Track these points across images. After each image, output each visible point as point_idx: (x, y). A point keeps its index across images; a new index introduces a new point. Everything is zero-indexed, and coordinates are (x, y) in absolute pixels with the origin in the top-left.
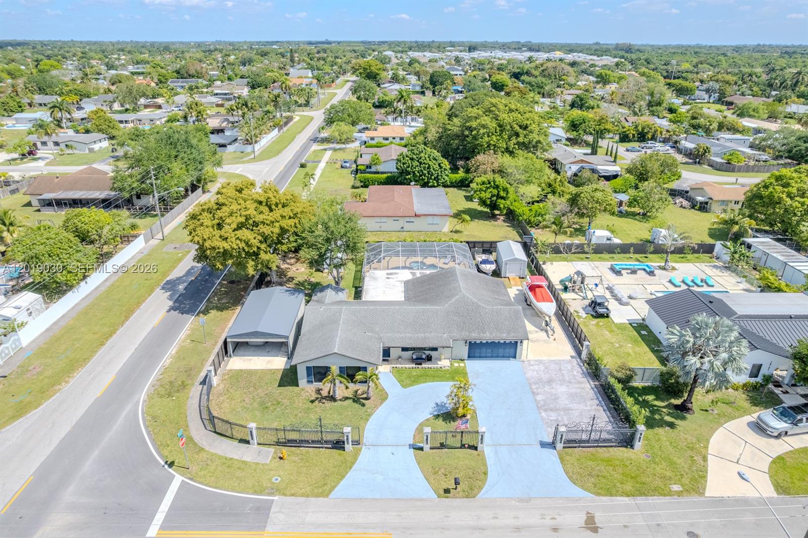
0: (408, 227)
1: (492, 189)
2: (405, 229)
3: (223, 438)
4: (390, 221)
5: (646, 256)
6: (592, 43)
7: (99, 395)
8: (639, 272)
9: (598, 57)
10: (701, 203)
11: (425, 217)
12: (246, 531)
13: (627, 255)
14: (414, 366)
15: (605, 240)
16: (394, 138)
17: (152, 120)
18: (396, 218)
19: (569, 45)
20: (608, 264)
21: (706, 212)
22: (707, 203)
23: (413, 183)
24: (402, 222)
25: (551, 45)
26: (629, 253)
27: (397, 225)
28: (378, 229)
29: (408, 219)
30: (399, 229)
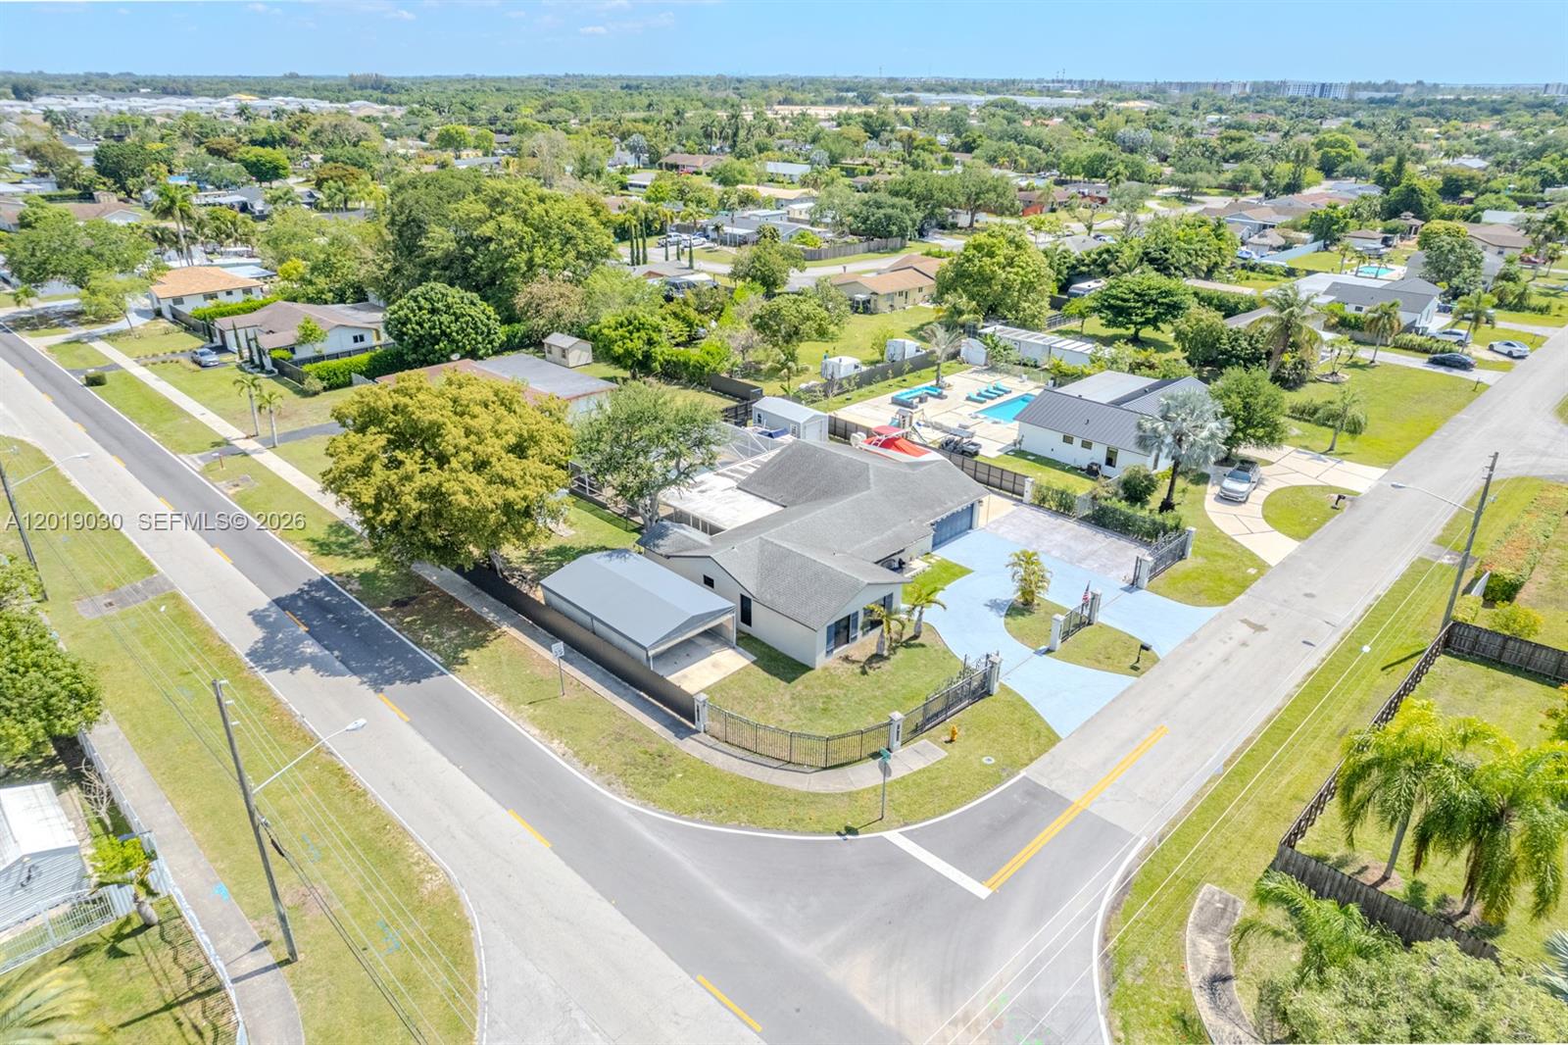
3: (847, 768)
5: (901, 378)
6: (281, 74)
7: (545, 846)
8: (926, 398)
9: (331, 102)
10: (864, 303)
12: (1056, 818)
16: (229, 293)
19: (259, 80)
20: (888, 397)
21: (872, 313)
22: (869, 301)
25: (224, 79)
26: (888, 378)
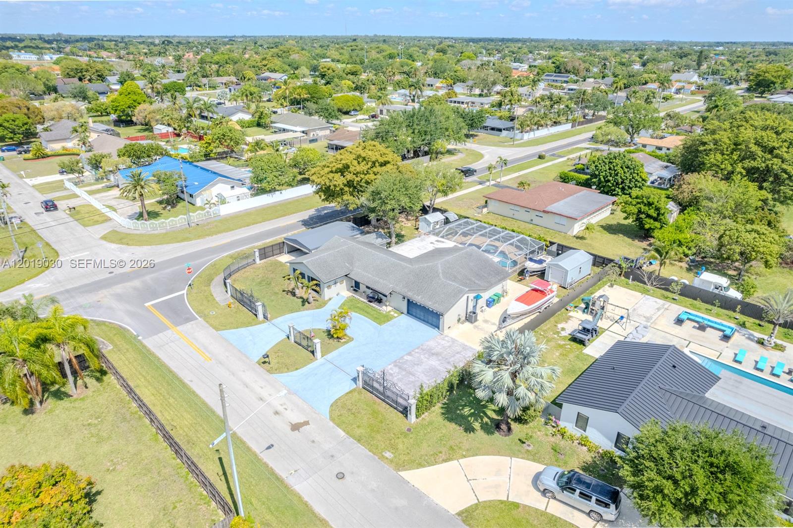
0: (537, 220)
1: (642, 206)
2: (533, 222)
4: (523, 210)
5: (762, 323)
8: (708, 329)
11: (552, 215)
13: (731, 313)
14: (366, 301)
15: (713, 287)
17: (482, 104)
18: (528, 209)
20: (683, 311)
23: (594, 187)
24: (532, 215)
27: (527, 216)
28: (512, 216)
29: (537, 213)
30: (528, 220)
